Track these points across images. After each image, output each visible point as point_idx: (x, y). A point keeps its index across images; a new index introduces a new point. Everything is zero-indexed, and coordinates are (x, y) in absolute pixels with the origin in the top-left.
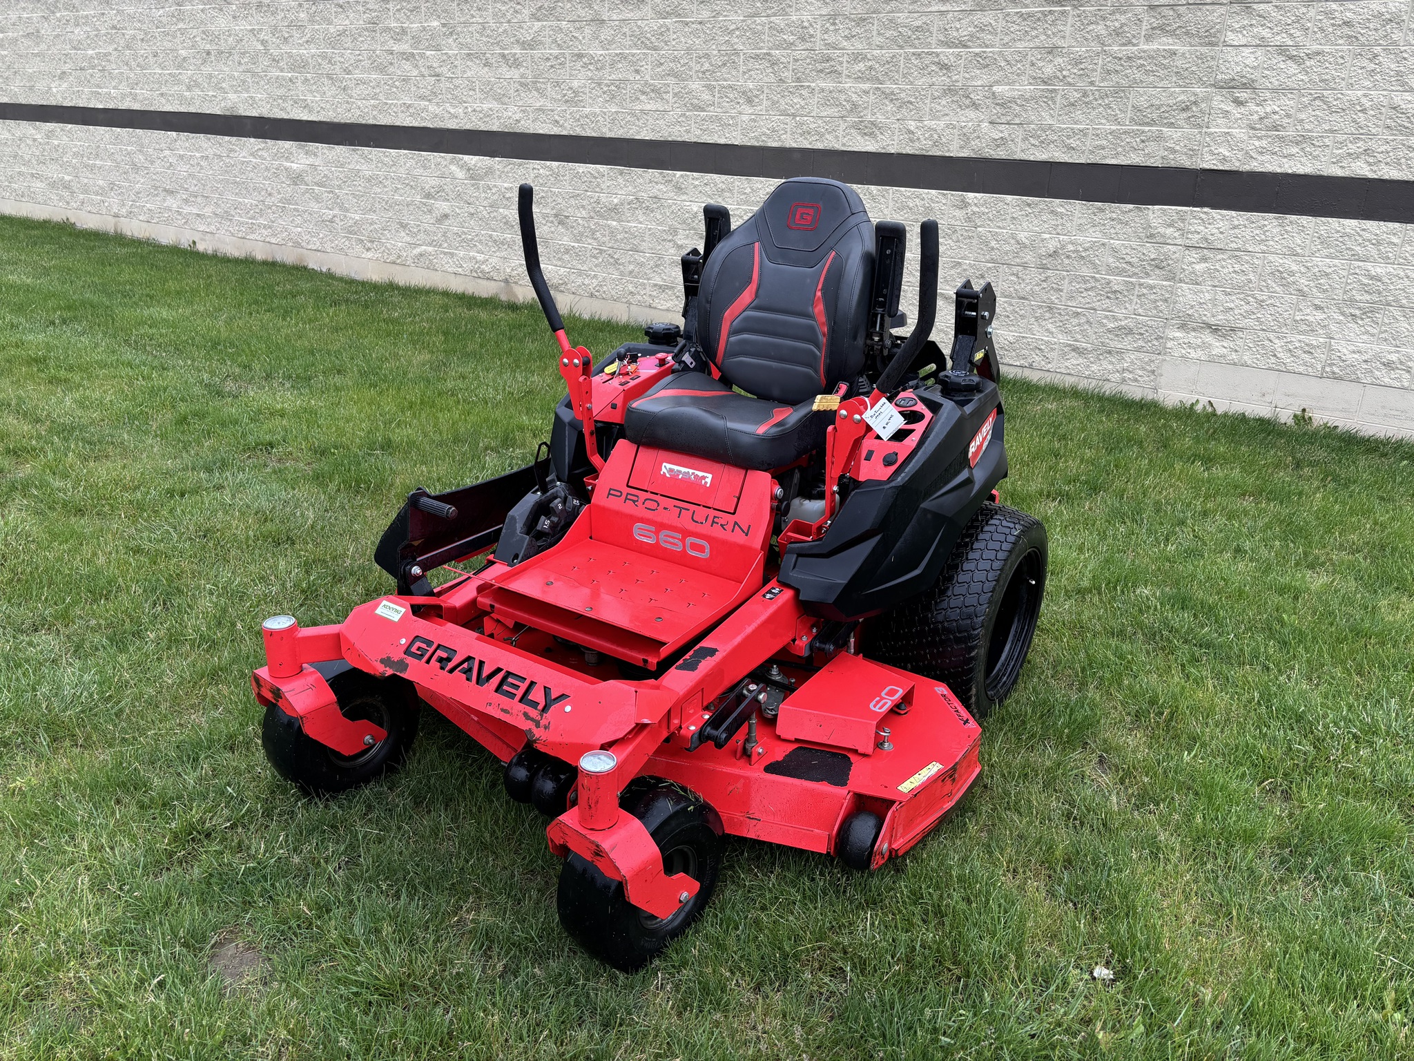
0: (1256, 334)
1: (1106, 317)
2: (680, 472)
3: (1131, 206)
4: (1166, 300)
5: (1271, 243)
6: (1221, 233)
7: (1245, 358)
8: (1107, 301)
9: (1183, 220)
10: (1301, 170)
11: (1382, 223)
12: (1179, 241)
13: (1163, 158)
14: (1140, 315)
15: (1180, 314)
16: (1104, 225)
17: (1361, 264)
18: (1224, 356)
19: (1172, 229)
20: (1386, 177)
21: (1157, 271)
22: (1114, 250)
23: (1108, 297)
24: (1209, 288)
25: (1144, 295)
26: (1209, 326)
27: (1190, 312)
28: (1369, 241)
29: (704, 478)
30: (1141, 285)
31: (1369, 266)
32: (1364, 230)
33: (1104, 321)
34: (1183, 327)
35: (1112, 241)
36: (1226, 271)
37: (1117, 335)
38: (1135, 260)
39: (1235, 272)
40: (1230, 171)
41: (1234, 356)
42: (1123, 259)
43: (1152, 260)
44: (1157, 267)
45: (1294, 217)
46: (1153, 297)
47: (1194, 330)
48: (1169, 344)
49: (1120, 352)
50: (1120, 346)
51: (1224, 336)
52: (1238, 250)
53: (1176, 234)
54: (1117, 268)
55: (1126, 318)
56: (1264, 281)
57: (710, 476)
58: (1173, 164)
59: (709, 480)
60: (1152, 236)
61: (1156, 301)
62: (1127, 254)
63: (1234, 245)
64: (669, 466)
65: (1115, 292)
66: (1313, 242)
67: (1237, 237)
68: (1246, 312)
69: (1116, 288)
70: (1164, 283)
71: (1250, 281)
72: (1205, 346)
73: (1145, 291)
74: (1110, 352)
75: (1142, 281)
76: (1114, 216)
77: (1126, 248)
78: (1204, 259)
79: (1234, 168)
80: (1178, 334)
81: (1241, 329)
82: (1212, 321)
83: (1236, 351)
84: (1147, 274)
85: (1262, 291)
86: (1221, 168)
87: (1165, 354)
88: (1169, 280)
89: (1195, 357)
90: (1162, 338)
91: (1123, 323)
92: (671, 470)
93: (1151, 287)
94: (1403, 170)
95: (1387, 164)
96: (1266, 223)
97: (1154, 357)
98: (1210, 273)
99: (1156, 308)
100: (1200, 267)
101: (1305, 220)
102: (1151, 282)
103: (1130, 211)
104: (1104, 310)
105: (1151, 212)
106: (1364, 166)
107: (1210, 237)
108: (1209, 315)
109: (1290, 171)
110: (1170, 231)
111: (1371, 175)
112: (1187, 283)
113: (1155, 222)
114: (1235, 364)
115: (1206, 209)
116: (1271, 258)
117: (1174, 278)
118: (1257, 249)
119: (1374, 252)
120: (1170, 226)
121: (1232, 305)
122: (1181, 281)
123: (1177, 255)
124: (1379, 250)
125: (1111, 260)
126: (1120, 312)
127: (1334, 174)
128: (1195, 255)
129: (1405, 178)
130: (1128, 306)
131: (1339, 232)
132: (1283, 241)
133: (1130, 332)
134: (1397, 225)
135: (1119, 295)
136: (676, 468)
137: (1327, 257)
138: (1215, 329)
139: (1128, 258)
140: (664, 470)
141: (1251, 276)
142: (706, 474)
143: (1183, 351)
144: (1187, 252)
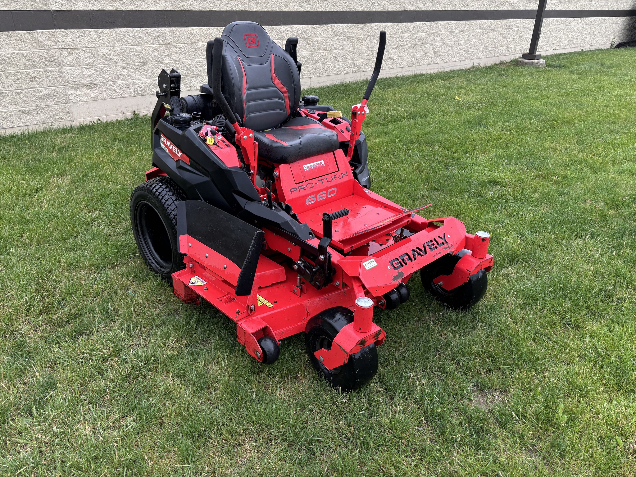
0: (105, 84)
1: (34, 91)
2: (311, 166)
3: (25, 32)
4: (61, 77)
5: (96, 42)
6: (73, 40)
7: (105, 95)
8: (31, 83)
9: (54, 36)
10: (97, 8)
11: (134, 29)
12: (56, 47)
13: (31, 5)
14: (51, 86)
15: (70, 82)
16: (13, 43)
17: (133, 47)
18: (96, 97)
19: (50, 41)
20: (129, 9)
21: (51, 63)
22: (25, 56)
23: (31, 81)
24: (78, 67)
25: (49, 76)
26: (84, 85)
27: (74, 80)
28: (132, 37)
29: (321, 163)
30: (45, 71)
31: (135, 47)
32: (128, 32)
33: (34, 93)
34: (73, 88)
35: (22, 52)
36: (82, 58)
37: (43, 99)
38: (37, 59)
39: (86, 58)
40: (67, 10)
41: (100, 96)
42: (31, 60)
43: (47, 58)
44: (50, 61)
45: (101, 30)
46: (54, 76)
47: (78, 88)
48: (71, 98)
49: (48, 107)
50: (47, 104)
51: (92, 88)
52: (84, 47)
53: (53, 44)
54: (30, 65)
55: (45, 89)
56: (100, 60)
57: (322, 161)
58: (38, 8)
59: (323, 163)
60: (42, 46)
61: (56, 78)
62: (32, 57)
63: (81, 45)
64: (306, 166)
65: (34, 77)
66: (112, 40)
67: (81, 42)
68: (98, 75)
69: (34, 75)
70: (57, 68)
71: (94, 61)
72: (86, 94)
73: (49, 74)
74: (43, 109)
75: (45, 69)
76: (18, 38)
77: (30, 54)
78: (70, 54)
79: (68, 9)
80: (72, 92)
81: (98, 83)
82: (85, 82)
83: (100, 93)
84: (46, 65)
85: (100, 64)
86: (62, 9)
87: (70, 102)
88: (58, 67)
89: (84, 100)
90: (66, 95)
91: (45, 92)
92: (308, 167)
93: (51, 72)
94: (133, 6)
95: (127, 3)
96: (90, 33)
97: (66, 105)
98: (75, 60)
99: (58, 81)
100: (70, 58)
101: (105, 30)
102: (50, 69)
103: (25, 34)
104: (32, 88)
105: (36, 35)
106: (119, 5)
107: (70, 43)
108: (83, 80)
109: (92, 9)
110: (49, 42)
111: (123, 9)
112: (67, 67)
113: (41, 39)
114: (102, 99)
115: (62, 30)
116: (99, 49)
117: (60, 65)
118: (91, 46)
119: (135, 41)
120: (48, 40)
121: (91, 73)
122: (64, 66)
123: (57, 54)
124: (136, 40)
125: (25, 62)
126: (41, 87)
127: (109, 9)
128: (65, 53)
129: (135, 9)
130: (43, 83)
131: (120, 34)
132: (100, 41)
133: (50, 96)
134: (139, 29)
135: (36, 79)
136: (309, 165)
137: (119, 46)
138: (87, 86)
139: (34, 59)
140: (305, 169)
141: (94, 59)
142: (321, 161)
143: (78, 99)
144: (61, 52)
